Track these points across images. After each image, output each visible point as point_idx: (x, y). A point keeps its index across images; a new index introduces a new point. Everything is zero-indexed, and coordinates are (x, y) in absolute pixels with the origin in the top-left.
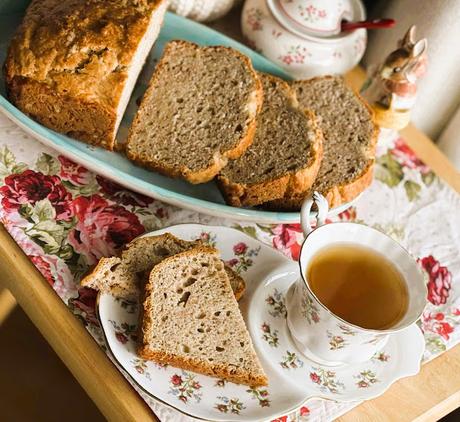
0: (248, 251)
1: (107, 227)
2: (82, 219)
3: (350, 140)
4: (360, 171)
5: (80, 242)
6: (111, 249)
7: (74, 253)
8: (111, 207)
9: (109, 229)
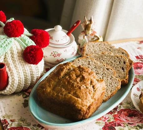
0: (139, 88)
1: (126, 117)
2: (123, 121)
3: (110, 50)
4: (124, 51)
5: (133, 124)
6: (135, 118)
7: (137, 126)
8: (118, 114)
9: (127, 116)
